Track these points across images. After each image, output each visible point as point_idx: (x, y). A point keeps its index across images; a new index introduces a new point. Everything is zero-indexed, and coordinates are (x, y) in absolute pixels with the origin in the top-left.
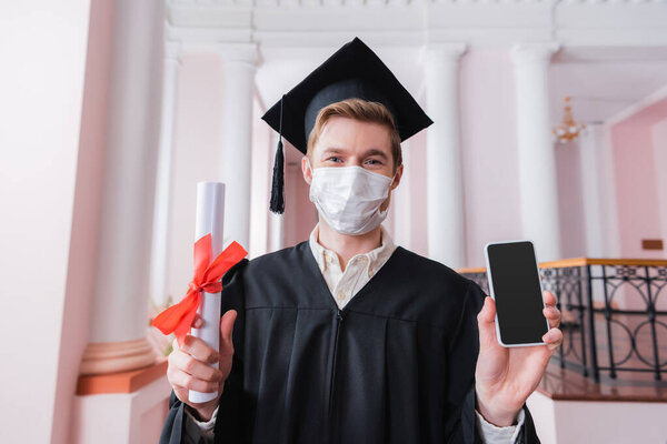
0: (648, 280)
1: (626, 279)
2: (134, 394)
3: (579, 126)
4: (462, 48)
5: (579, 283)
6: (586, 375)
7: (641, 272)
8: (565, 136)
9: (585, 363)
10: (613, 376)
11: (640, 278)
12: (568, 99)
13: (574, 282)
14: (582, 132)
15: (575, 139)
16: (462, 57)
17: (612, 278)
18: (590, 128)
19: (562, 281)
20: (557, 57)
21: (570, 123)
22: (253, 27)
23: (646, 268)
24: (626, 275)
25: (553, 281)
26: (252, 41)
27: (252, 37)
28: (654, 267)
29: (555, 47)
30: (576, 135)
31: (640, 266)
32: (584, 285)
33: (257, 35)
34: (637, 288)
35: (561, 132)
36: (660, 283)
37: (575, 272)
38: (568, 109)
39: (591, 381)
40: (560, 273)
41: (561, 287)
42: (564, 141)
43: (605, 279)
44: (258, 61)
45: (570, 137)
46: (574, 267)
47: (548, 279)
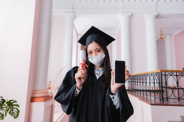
0: (177, 76)
1: (171, 75)
2: (45, 102)
3: (165, 36)
4: (131, 14)
5: (159, 76)
6: (160, 100)
7: (175, 73)
8: (160, 38)
9: (160, 97)
10: (167, 100)
11: (175, 75)
12: (161, 28)
13: (158, 76)
14: (165, 37)
15: (163, 39)
16: (131, 17)
17: (167, 75)
18: (168, 36)
19: (155, 76)
20: (157, 17)
21: (162, 35)
22: (73, 8)
23: (176, 72)
24: (171, 74)
25: (153, 76)
26: (73, 12)
27: (73, 11)
28: (178, 72)
29: (157, 14)
30: (164, 38)
31: (175, 72)
32: (160, 77)
33: (74, 10)
34: (174, 78)
35: (159, 37)
36: (180, 76)
37: (158, 73)
38: (161, 31)
39: (162, 101)
40: (155, 74)
41: (155, 78)
42: (160, 40)
43: (166, 75)
44: (75, 18)
45: (162, 39)
46: (158, 72)
47: (152, 76)
